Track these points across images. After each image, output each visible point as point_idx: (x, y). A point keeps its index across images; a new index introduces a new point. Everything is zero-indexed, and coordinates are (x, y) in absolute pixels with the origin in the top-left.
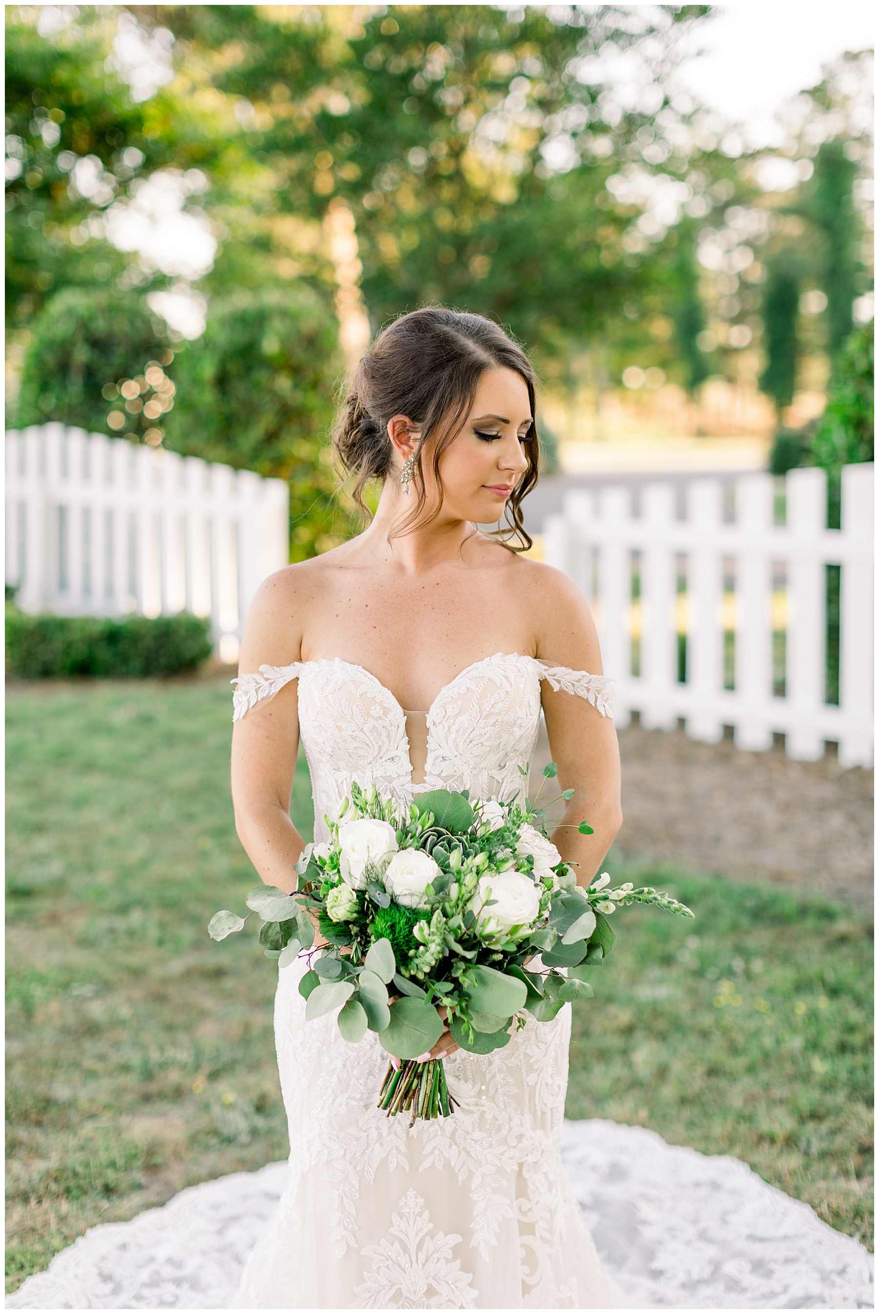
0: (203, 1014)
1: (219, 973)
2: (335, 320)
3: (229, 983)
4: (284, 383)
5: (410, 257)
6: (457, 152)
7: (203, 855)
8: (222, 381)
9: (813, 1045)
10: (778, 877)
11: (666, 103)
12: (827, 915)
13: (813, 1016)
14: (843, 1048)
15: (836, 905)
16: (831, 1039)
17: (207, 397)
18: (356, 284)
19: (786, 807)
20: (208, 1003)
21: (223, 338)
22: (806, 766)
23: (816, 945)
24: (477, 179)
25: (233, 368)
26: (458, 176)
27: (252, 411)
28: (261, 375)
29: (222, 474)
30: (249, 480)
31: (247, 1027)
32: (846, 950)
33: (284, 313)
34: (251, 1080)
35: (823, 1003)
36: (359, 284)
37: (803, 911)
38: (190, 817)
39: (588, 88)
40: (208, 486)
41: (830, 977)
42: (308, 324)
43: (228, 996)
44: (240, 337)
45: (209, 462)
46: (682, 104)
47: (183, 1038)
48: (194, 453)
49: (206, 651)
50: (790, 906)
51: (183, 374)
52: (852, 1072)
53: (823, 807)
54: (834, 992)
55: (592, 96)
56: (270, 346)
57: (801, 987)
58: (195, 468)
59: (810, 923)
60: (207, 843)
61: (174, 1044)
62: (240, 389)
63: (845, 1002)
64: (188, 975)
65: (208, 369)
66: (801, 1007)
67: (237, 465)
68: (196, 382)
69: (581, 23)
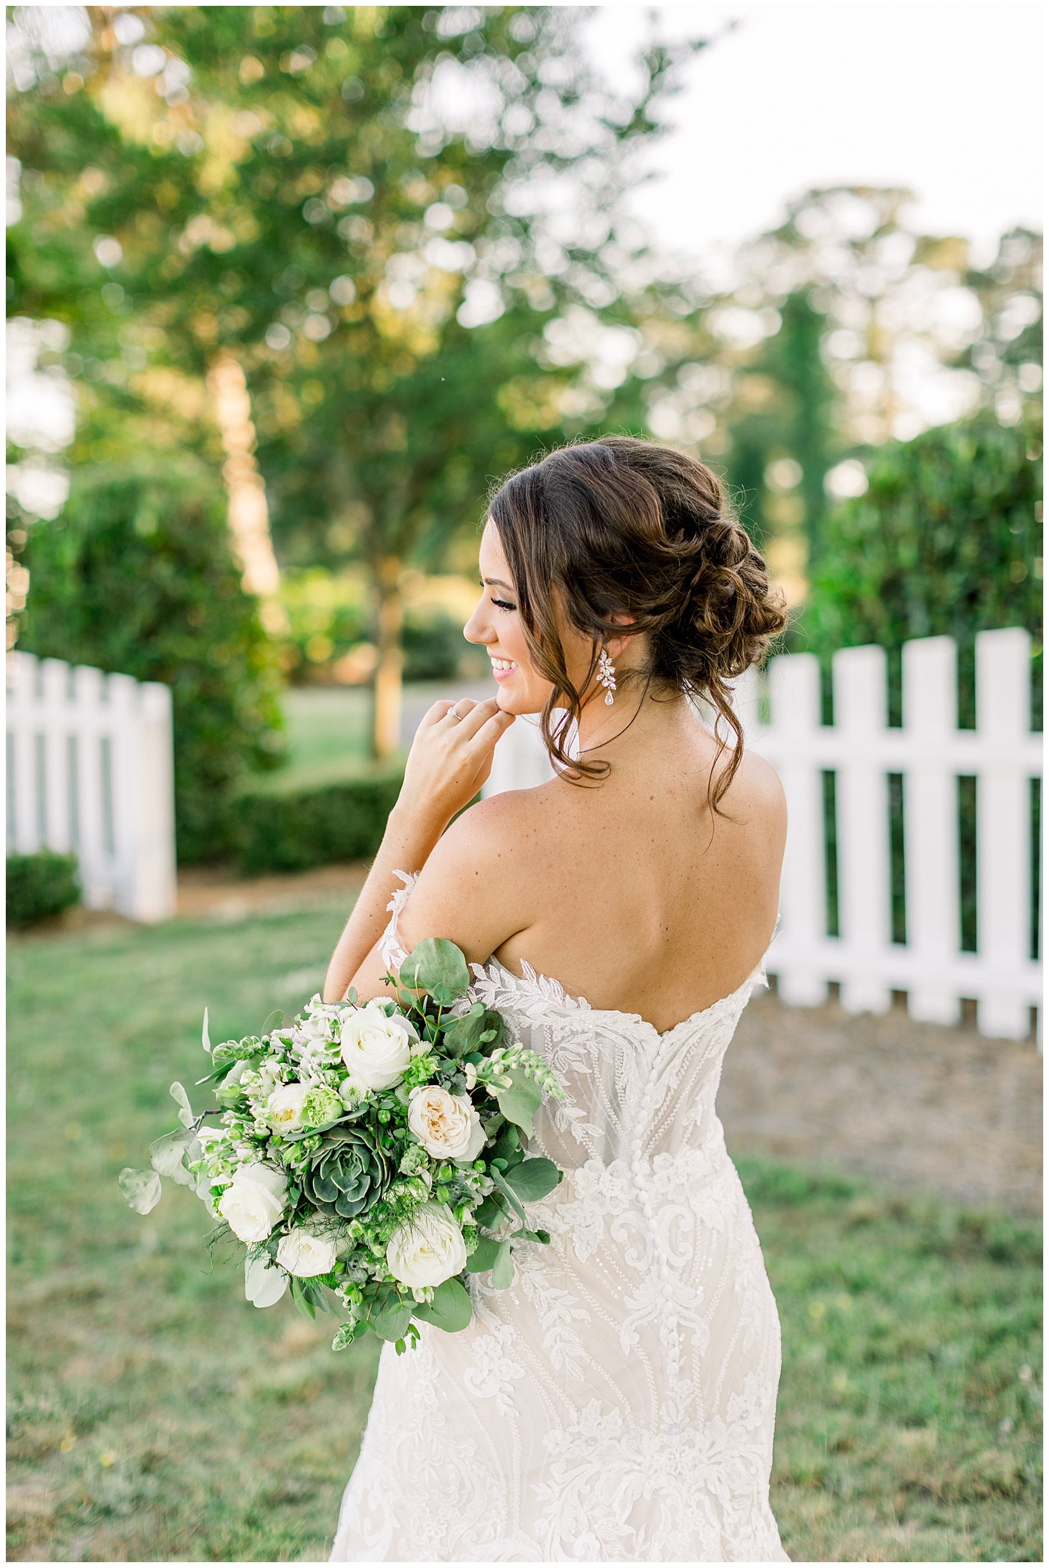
0: (73, 1349)
1: (92, 1296)
2: (224, 495)
3: (104, 1308)
4: (164, 570)
5: (313, 419)
6: (366, 295)
7: (72, 1146)
8: (86, 568)
9: (836, 1356)
10: (780, 1147)
11: (611, 237)
12: (841, 1192)
13: (832, 1318)
14: (872, 1358)
15: (851, 1180)
16: (856, 1346)
17: (69, 589)
18: (249, 451)
19: (785, 1062)
20: (78, 1335)
21: (86, 517)
22: (806, 1012)
23: (829, 1230)
24: (390, 328)
25: (100, 552)
26: (368, 323)
27: (125, 603)
28: (134, 559)
29: (88, 678)
30: (122, 685)
31: (129, 1364)
32: (867, 1235)
33: (162, 485)
34: (137, 1432)
35: (844, 1303)
36: (253, 450)
37: (813, 1189)
38: (53, 1100)
39: (519, 220)
40: (71, 694)
41: (852, 1269)
42: (191, 499)
43: (104, 1325)
44: (108, 516)
45: (73, 663)
46: (630, 240)
47: (46, 1381)
48: (55, 655)
49: (74, 896)
50: (795, 1183)
51: (39, 561)
52: (885, 1386)
53: (830, 1061)
54: (856, 1287)
55: (523, 228)
56: (145, 524)
57: (817, 1282)
58: (55, 672)
59: (822, 1203)
60: (77, 1132)
61: (34, 1390)
62: (109, 579)
63: (869, 1299)
64: (52, 1299)
65: (69, 553)
66: (818, 1308)
67: (108, 667)
68: (55, 569)
69: (508, 145)
